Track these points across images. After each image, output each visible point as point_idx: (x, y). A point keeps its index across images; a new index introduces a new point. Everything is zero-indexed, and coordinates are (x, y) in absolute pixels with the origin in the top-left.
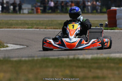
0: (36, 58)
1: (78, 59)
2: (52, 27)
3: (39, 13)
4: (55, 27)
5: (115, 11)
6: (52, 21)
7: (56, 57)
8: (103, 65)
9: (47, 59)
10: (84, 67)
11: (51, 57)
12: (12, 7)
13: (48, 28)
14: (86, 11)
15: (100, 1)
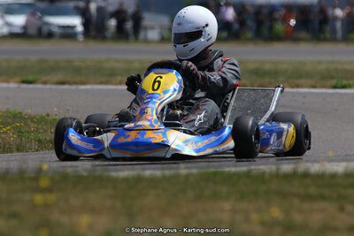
12: (113, 23)
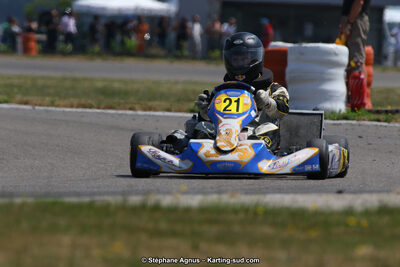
0: (18, 201)
1: (157, 208)
2: (75, 101)
3: (34, 53)
4: (83, 101)
5: (282, 55)
6: (75, 80)
7: (86, 200)
8: (237, 228)
9: (54, 204)
10: (174, 234)
11: (68, 200)
13: (62, 103)
14: (186, 53)
15: (234, 20)
